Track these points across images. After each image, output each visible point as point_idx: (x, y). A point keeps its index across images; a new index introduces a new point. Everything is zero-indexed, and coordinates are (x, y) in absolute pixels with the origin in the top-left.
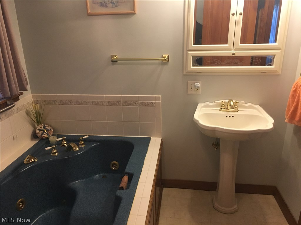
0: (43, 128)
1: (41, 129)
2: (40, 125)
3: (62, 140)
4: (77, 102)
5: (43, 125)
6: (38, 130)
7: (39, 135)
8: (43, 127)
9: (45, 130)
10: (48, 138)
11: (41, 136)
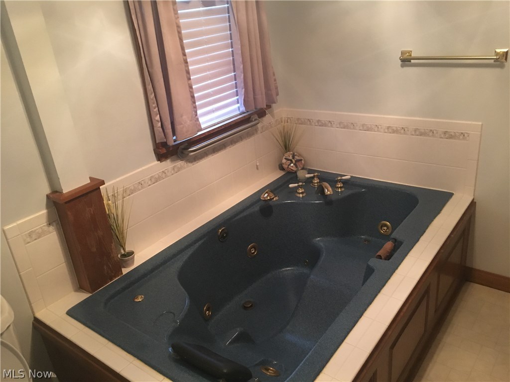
0: (291, 158)
1: (288, 158)
2: (288, 153)
3: (313, 178)
4: (340, 123)
5: (291, 153)
6: (285, 159)
7: (285, 166)
8: (291, 156)
9: (293, 160)
10: (296, 172)
11: (288, 167)
